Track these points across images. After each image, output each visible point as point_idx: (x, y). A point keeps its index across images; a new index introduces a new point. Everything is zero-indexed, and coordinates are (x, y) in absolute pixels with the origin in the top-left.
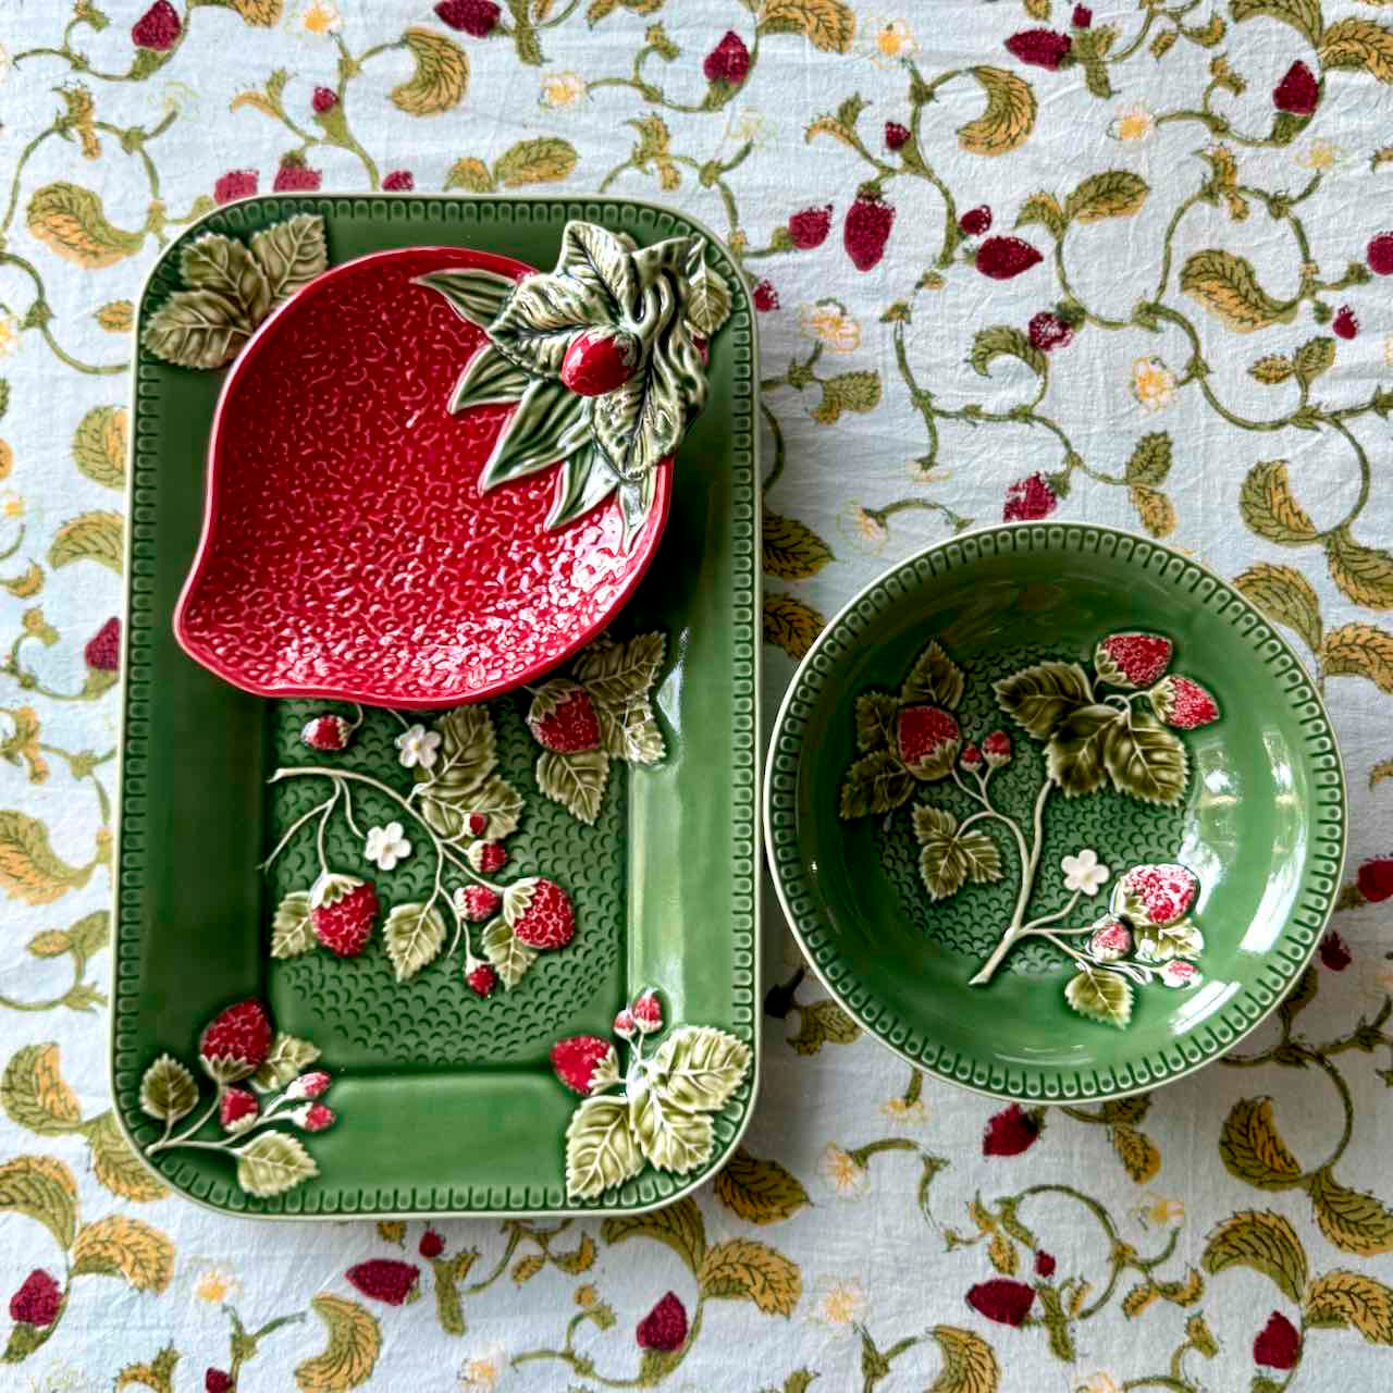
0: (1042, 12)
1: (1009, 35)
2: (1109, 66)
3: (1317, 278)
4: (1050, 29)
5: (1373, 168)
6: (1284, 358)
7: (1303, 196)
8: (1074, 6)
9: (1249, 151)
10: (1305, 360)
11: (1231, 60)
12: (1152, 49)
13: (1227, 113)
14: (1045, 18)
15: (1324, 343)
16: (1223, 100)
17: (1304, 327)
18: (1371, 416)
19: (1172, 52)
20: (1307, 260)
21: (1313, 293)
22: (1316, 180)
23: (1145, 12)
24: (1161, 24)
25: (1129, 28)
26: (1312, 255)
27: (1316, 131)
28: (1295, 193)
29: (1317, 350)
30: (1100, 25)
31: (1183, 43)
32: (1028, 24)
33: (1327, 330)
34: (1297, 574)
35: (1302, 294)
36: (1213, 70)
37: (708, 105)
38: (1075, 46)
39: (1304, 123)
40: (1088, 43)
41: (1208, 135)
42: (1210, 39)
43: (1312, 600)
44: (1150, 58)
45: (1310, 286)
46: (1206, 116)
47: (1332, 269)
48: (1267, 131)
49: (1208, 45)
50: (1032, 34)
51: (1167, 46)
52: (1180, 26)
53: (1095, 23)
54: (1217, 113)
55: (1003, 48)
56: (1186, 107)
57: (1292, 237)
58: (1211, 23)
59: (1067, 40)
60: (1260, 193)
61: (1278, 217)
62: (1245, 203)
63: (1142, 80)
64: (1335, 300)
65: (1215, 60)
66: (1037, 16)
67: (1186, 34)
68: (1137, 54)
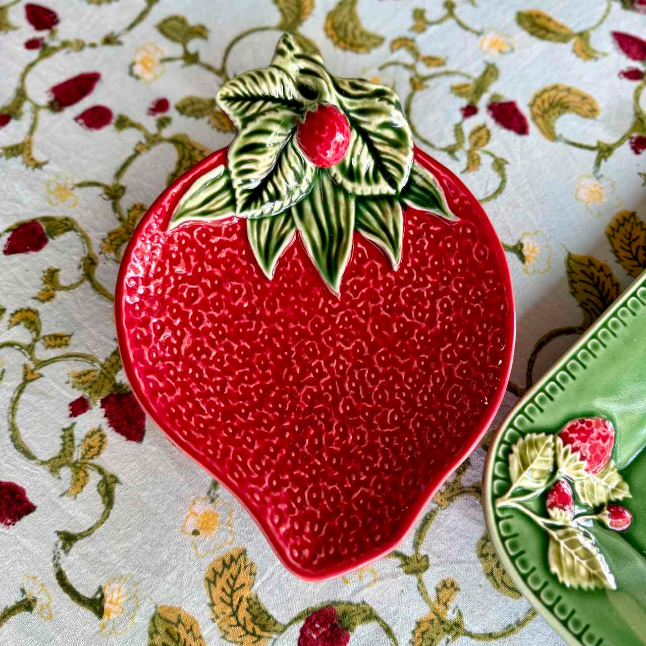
0: (96, 437)
1: (133, 444)
2: (102, 360)
3: (144, 141)
4: (106, 420)
5: (45, 163)
6: (209, 122)
7: (97, 184)
8: (74, 420)
9: (92, 235)
10: (201, 111)
11: (35, 292)
12: (66, 345)
13: (75, 266)
14: (99, 430)
15: (182, 109)
16: (69, 274)
17: (180, 125)
18: (203, 58)
19: (58, 331)
20: (137, 153)
21: (155, 136)
22: (81, 185)
23: (42, 371)
24: (42, 353)
25: (64, 370)
26: (131, 152)
27: (48, 209)
28: (99, 190)
29: (189, 109)
30: (75, 390)
31: (47, 329)
32: (114, 438)
33: (172, 113)
34: (326, 29)
35: (161, 140)
36: (52, 297)
37: (370, 616)
38: (105, 393)
39: (46, 219)
40: (95, 387)
41: (100, 264)
42: (30, 315)
43: (331, 16)
44: (73, 341)
45: (153, 140)
46: (88, 275)
47: (132, 137)
48: (70, 235)
49: (36, 313)
50: (119, 429)
51: (56, 337)
52: (35, 341)
53: (76, 395)
54: (81, 272)
55: (146, 440)
56: (91, 291)
57: (130, 170)
58: (17, 324)
59: (104, 403)
60: (115, 208)
61: (123, 189)
62: (129, 211)
63: (94, 332)
64: (150, 124)
65: (43, 301)
66: (103, 436)
67: (38, 333)
68: (77, 351)
